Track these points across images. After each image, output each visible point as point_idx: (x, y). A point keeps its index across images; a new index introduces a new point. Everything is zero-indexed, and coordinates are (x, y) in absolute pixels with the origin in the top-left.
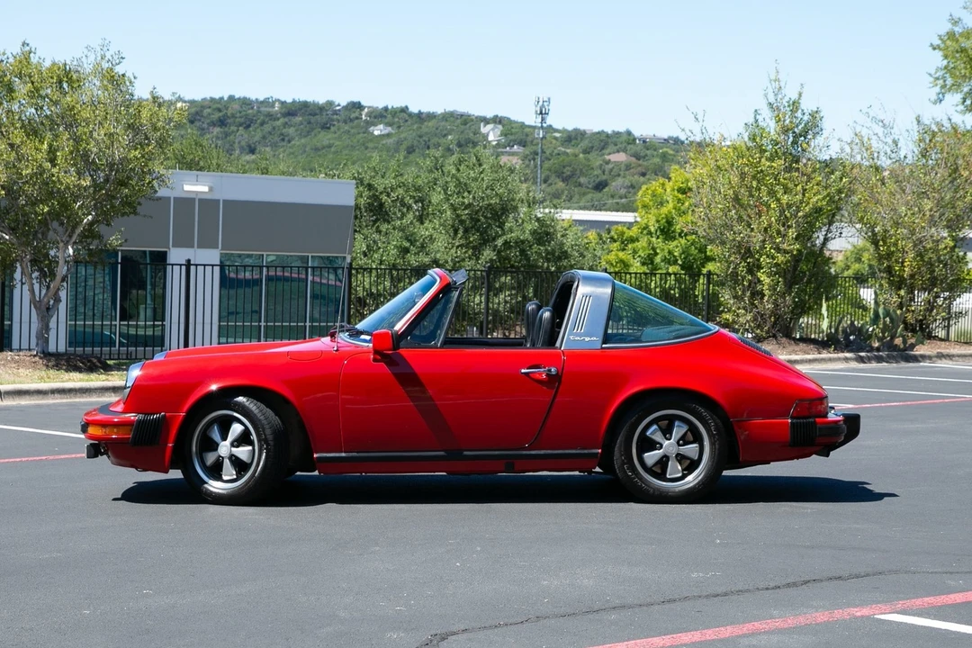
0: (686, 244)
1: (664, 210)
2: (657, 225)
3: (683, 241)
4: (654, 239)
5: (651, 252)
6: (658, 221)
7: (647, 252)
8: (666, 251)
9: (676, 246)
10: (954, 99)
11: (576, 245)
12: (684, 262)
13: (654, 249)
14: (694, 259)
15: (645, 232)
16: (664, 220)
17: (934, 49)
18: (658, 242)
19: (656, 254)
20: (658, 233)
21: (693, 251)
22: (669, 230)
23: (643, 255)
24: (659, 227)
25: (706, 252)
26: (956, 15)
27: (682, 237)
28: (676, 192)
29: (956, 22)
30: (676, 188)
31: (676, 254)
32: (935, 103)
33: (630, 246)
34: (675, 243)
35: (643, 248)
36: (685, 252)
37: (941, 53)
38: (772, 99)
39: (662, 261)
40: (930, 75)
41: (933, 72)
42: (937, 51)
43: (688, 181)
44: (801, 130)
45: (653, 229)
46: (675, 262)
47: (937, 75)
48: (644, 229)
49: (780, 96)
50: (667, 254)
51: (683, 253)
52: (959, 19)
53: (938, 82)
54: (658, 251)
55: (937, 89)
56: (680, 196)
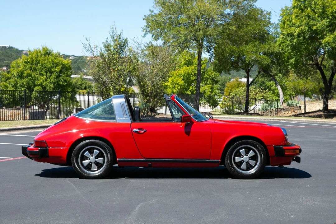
0: (28, 80)
1: (20, 69)
2: (17, 74)
4: (16, 78)
7: (14, 83)
8: (21, 83)
9: (25, 81)
12: (27, 87)
13: (17, 82)
14: (31, 85)
15: (13, 76)
16: (20, 72)
18: (18, 80)
19: (17, 84)
20: (18, 77)
21: (31, 83)
22: (22, 76)
23: (13, 84)
24: (18, 75)
25: (35, 83)
26: (152, 9)
27: (26, 78)
28: (24, 63)
29: (152, 11)
30: (23, 61)
31: (25, 84)
32: (143, 37)
33: (8, 81)
35: (13, 82)
36: (28, 83)
39: (20, 86)
40: (142, 28)
41: (143, 27)
42: (145, 20)
43: (28, 59)
45: (16, 75)
46: (24, 87)
47: (144, 28)
48: (13, 75)
51: (27, 83)
53: (145, 30)
55: (144, 33)
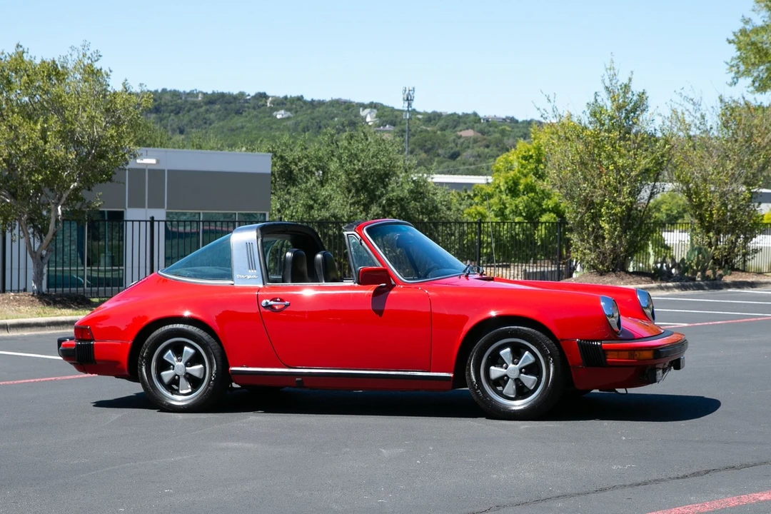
0: (527, 200)
1: (511, 174)
2: (506, 186)
3: (525, 198)
4: (504, 196)
5: (502, 206)
6: (506, 183)
7: (499, 206)
8: (514, 205)
9: (521, 201)
10: (746, 82)
11: (444, 201)
12: (527, 214)
13: (504, 204)
14: (534, 211)
15: (498, 190)
16: (511, 182)
17: (730, 43)
18: (507, 199)
19: (506, 208)
20: (507, 192)
21: (534, 205)
22: (515, 189)
23: (495, 209)
24: (508, 187)
25: (542, 205)
26: (747, 16)
27: (524, 195)
28: (520, 160)
29: (747, 22)
30: (520, 156)
31: (520, 208)
32: (731, 85)
33: (486, 202)
34: (520, 199)
35: (496, 204)
36: (528, 206)
37: (735, 46)
38: (608, 84)
39: (510, 213)
40: (727, 63)
41: (729, 61)
42: (732, 44)
43: (529, 151)
44: (632, 107)
45: (503, 189)
46: (521, 214)
47: (732, 63)
48: (497, 188)
49: (614, 81)
50: (514, 208)
51: (526, 207)
52: (750, 19)
53: (733, 69)
54: (507, 205)
55: (733, 74)
56: (524, 162)
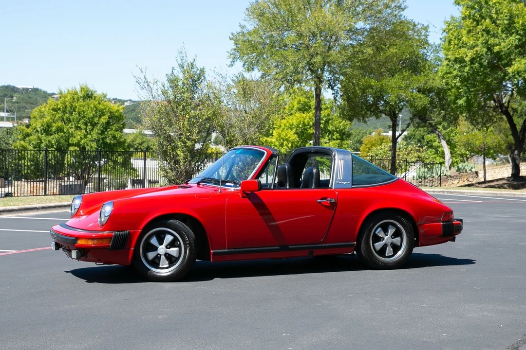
0: (58, 137)
1: (45, 120)
2: (42, 128)
3: (56, 136)
4: (40, 135)
5: (39, 141)
6: (42, 126)
7: (37, 141)
8: (47, 141)
9: (53, 139)
10: (239, 64)
11: (3, 138)
12: (57, 147)
13: (40, 140)
14: (63, 145)
15: (35, 131)
16: (46, 125)
17: (230, 39)
18: (43, 137)
19: (42, 143)
20: (42, 132)
21: (62, 141)
22: (48, 130)
23: (34, 143)
24: (43, 129)
25: (69, 141)
26: (243, 23)
27: (55, 134)
28: (51, 111)
29: (243, 27)
30: (51, 108)
31: (53, 142)
32: (229, 66)
33: (27, 138)
34: (52, 137)
35: (35, 140)
36: (58, 141)
37: (234, 41)
39: (45, 146)
41: (229, 51)
42: (232, 40)
43: (57, 105)
45: (39, 130)
46: (52, 147)
47: (231, 53)
48: (34, 129)
50: (48, 143)
51: (57, 142)
52: (244, 25)
53: (232, 56)
54: (43, 141)
55: (231, 60)
56: (54, 113)
